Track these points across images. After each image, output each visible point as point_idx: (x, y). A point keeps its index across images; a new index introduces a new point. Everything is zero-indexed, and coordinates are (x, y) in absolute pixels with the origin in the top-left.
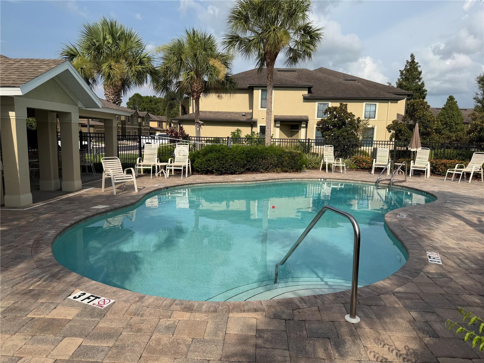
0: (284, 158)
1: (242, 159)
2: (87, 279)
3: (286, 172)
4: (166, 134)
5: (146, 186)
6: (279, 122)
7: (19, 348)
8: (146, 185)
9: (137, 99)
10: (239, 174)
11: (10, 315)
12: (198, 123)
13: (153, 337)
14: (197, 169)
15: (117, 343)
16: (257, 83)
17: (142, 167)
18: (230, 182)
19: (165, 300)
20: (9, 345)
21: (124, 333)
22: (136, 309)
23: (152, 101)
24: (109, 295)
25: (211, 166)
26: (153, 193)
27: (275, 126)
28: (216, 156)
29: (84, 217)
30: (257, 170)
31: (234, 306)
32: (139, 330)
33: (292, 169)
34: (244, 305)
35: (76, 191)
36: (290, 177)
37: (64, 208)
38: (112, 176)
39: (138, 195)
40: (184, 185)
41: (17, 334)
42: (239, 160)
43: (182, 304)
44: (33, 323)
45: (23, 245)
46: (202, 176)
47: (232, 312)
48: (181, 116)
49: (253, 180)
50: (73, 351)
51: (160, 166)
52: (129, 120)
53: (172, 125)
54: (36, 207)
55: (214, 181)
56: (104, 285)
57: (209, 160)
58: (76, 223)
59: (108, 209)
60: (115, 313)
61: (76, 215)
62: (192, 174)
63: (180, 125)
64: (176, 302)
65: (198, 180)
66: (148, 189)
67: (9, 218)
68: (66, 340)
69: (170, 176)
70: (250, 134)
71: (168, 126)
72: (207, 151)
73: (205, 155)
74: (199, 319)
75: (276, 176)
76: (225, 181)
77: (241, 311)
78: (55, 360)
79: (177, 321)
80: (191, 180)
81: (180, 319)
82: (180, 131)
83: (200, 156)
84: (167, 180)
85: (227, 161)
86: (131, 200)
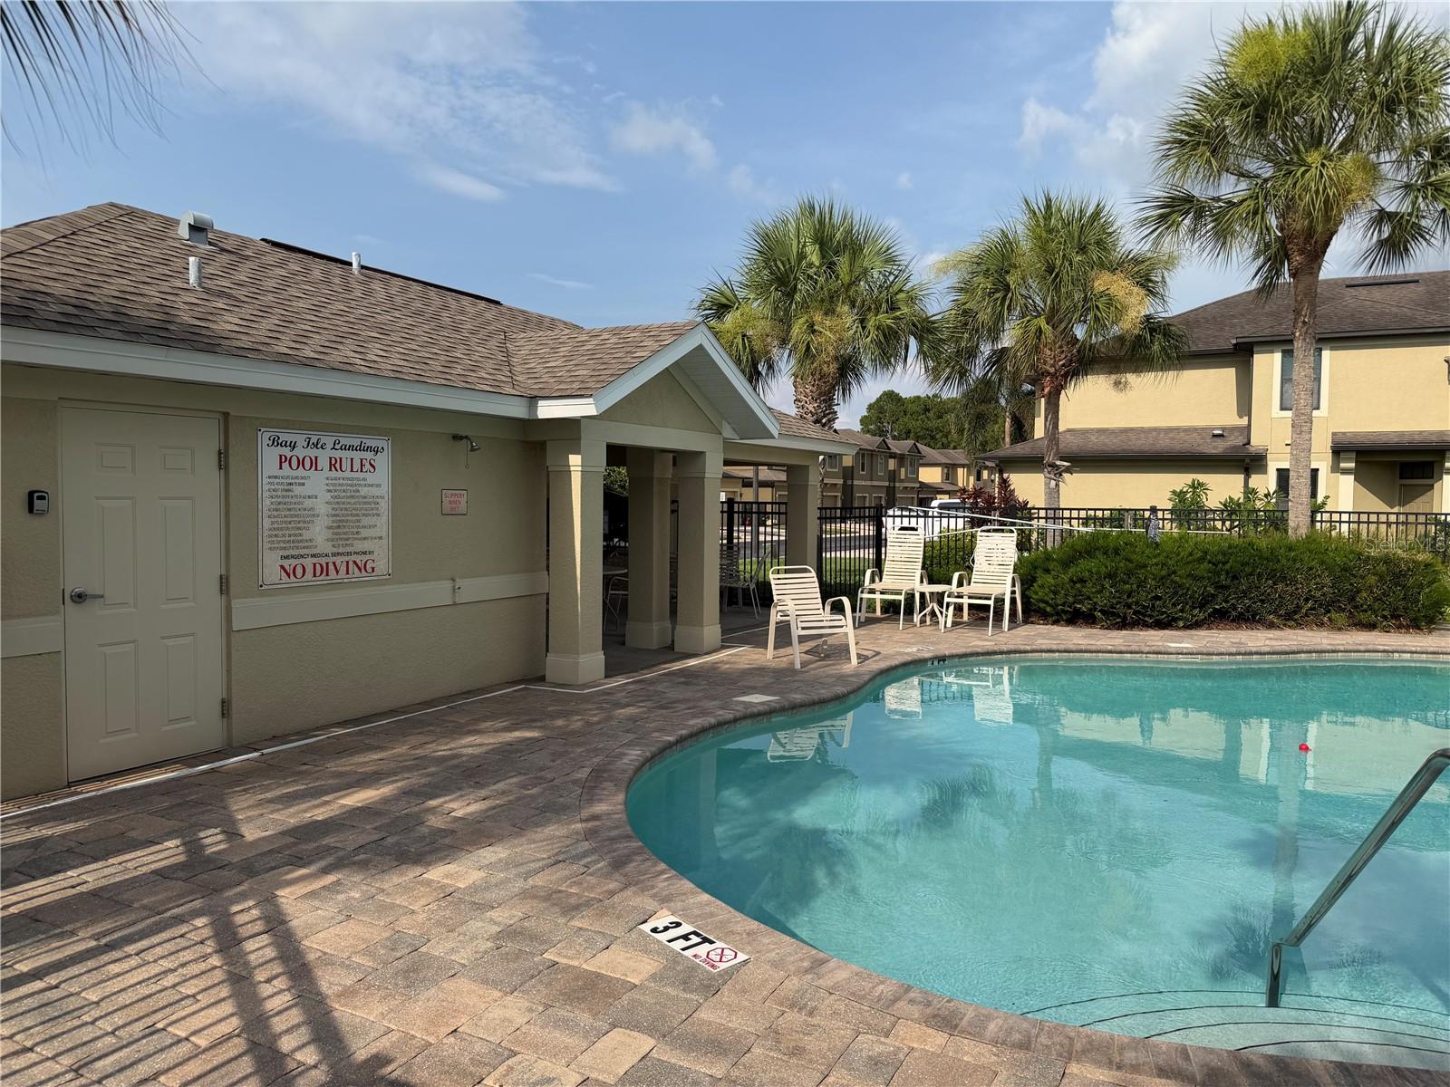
0: (1363, 577)
1: (1197, 578)
2: (692, 886)
3: (1371, 627)
4: (958, 501)
5: (884, 651)
6: (1354, 455)
7: (513, 1029)
8: (883, 646)
9: (889, 407)
10: (1186, 627)
11: (510, 946)
12: (1053, 466)
13: (830, 1079)
14: (1042, 605)
15: (735, 1073)
16: (1267, 332)
17: (878, 596)
18: (1150, 653)
19: (882, 983)
20: (496, 1017)
21: (757, 1051)
22: (798, 991)
23: (929, 410)
24: (738, 938)
25: (1089, 598)
26: (900, 671)
27: (1335, 468)
28: (1106, 567)
29: (713, 721)
30: (1254, 616)
31: (1090, 1043)
32: (797, 1051)
33: (1397, 617)
34: (1122, 1049)
35: (706, 654)
36: (1381, 648)
37: (674, 694)
38: (791, 619)
39: (856, 675)
40: (995, 653)
41: (515, 994)
42: (1188, 582)
43: (928, 1004)
44: (553, 976)
45: (567, 779)
46: (1056, 628)
47: (1078, 1061)
48: (1008, 446)
49: (1234, 650)
50: (627, 1067)
51: (928, 595)
52: (863, 464)
53: (985, 474)
54: (611, 688)
55: (1094, 648)
56: (731, 909)
57: (1082, 581)
58: (691, 736)
59: (773, 704)
60: (744, 991)
61: (694, 716)
62: (1026, 622)
63: (1001, 472)
64: (912, 995)
65: (1040, 641)
66: (886, 657)
67: (550, 709)
68: (617, 1035)
69: (955, 624)
70: (1238, 495)
71: (972, 479)
72: (1075, 551)
73: (1067, 563)
74: (970, 1059)
75: (1325, 641)
76: (1134, 648)
77: (1111, 1062)
78: (585, 1077)
79: (906, 1050)
80: (1018, 641)
81: (915, 1045)
82: (1000, 493)
83: (1051, 567)
84: (944, 637)
85: (1141, 584)
86: (835, 685)
